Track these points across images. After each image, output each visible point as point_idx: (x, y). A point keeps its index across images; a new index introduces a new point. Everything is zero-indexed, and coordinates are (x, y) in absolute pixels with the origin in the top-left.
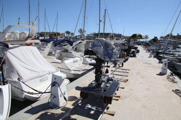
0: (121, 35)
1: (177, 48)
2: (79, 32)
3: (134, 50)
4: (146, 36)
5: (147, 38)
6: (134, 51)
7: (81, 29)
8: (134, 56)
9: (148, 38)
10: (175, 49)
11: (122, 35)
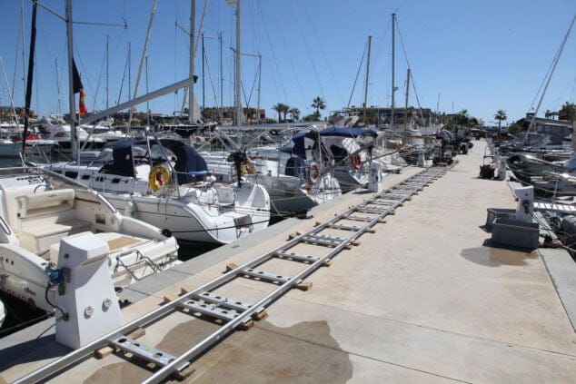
0: (428, 110)
1: (564, 142)
2: (313, 105)
3: (465, 144)
4: (500, 112)
5: (503, 119)
6: (464, 146)
7: (318, 99)
8: (465, 153)
9: (505, 118)
10: (561, 144)
11: (433, 111)
